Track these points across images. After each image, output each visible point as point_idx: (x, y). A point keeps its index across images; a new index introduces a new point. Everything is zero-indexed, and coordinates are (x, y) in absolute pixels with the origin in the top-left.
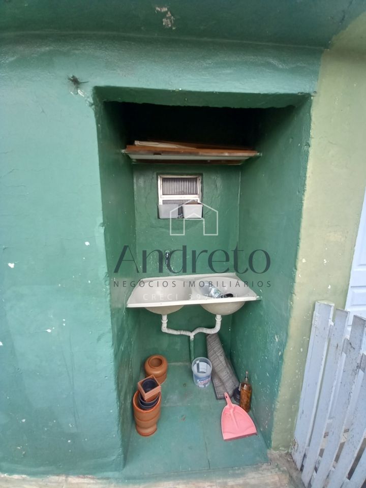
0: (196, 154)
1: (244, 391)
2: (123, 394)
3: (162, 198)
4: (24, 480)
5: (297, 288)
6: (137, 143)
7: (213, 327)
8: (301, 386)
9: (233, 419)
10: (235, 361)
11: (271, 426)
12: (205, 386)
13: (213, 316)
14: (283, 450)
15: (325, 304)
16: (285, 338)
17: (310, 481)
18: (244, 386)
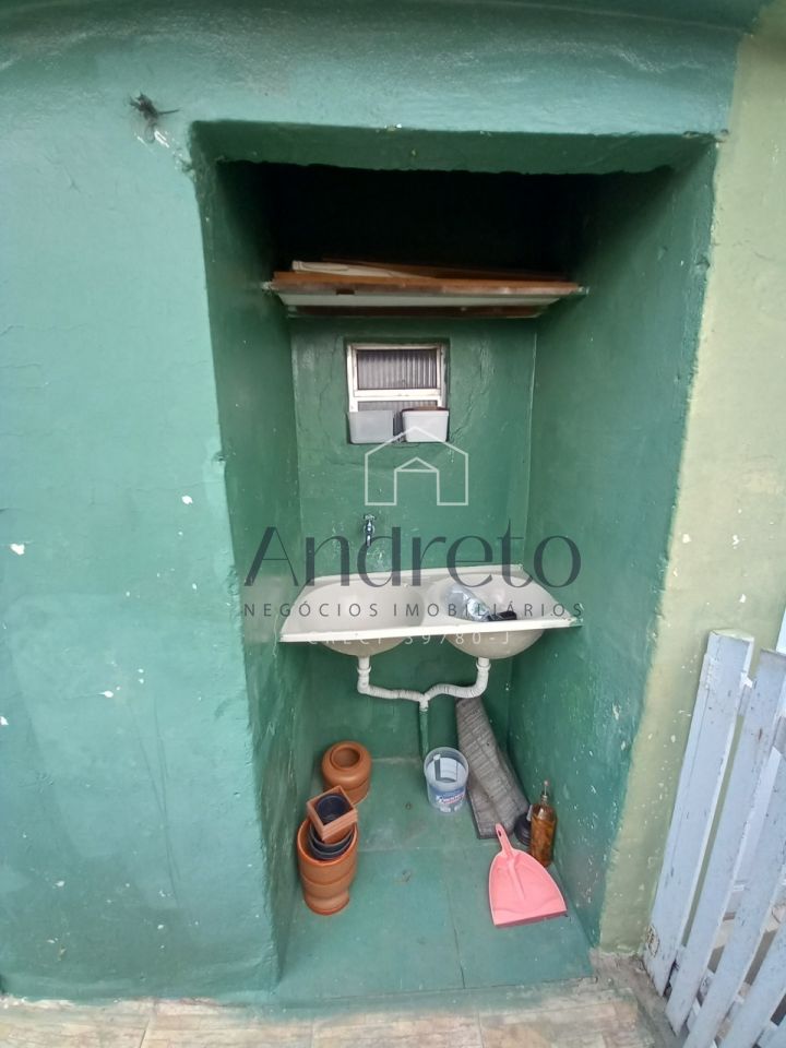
0: (436, 292)
1: (540, 823)
2: (274, 828)
3: (356, 397)
4: (62, 1010)
5: (668, 601)
6: (298, 266)
7: (469, 682)
8: (668, 817)
9: (516, 881)
10: (519, 755)
11: (599, 899)
12: (453, 810)
13: (472, 661)
14: (626, 952)
15: (732, 639)
16: (635, 712)
17: (686, 1021)
18: (539, 810)
